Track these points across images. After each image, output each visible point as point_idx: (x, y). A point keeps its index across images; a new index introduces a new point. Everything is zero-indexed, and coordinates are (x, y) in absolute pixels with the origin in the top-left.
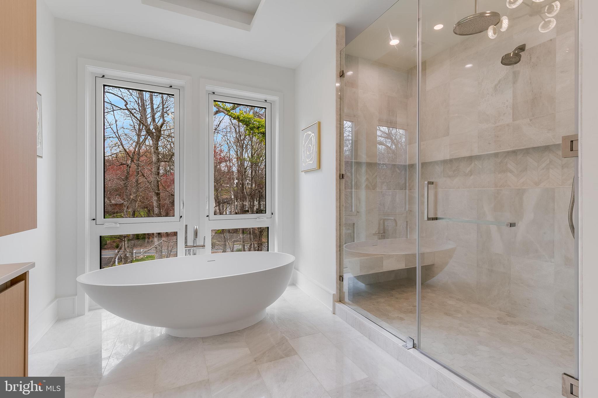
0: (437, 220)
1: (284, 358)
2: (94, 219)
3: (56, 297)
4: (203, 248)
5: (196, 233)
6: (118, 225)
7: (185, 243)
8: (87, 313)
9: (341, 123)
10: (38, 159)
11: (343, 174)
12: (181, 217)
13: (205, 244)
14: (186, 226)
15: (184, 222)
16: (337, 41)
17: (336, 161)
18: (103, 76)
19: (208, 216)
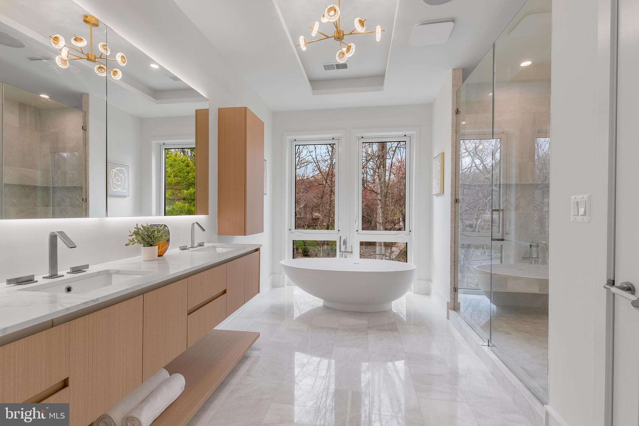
0: (503, 241)
1: (387, 331)
2: (290, 230)
3: (272, 273)
4: (351, 254)
5: (345, 243)
6: (302, 234)
7: (340, 249)
8: (286, 286)
9: (456, 154)
10: (265, 195)
11: (456, 199)
12: (339, 230)
13: (353, 251)
14: (340, 237)
15: (340, 234)
16: (453, 84)
17: (451, 187)
18: (295, 140)
19: (357, 231)
